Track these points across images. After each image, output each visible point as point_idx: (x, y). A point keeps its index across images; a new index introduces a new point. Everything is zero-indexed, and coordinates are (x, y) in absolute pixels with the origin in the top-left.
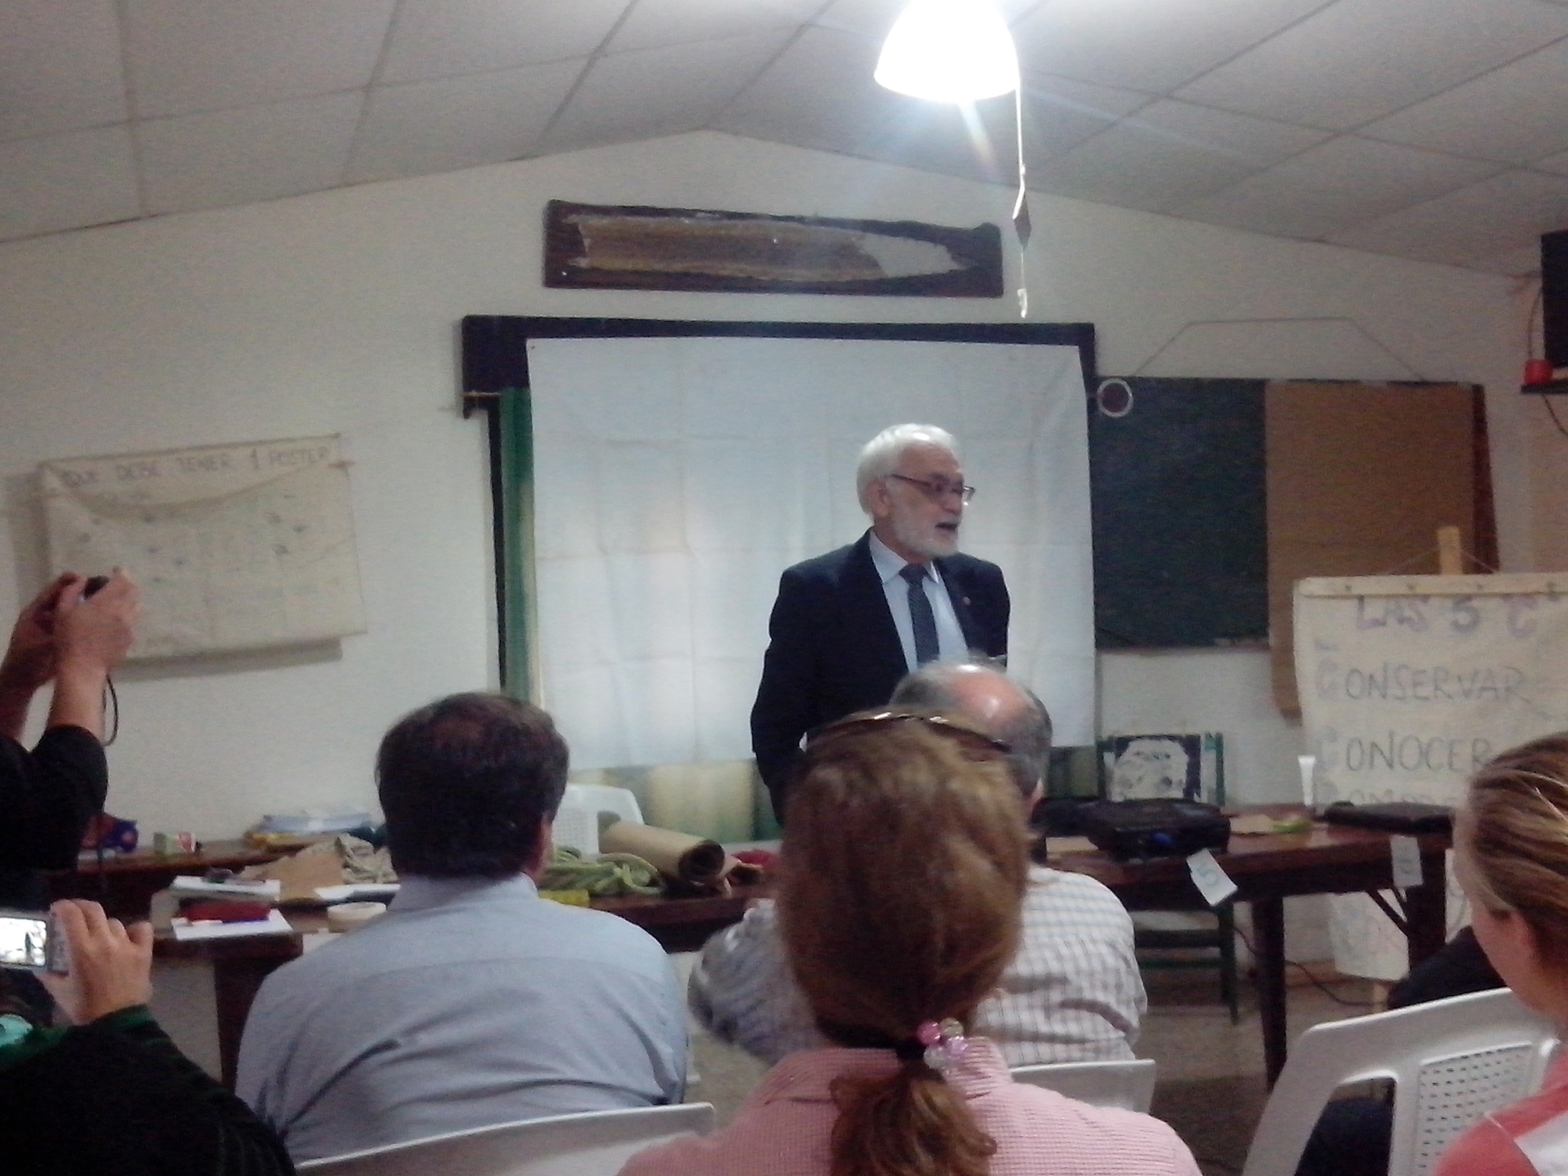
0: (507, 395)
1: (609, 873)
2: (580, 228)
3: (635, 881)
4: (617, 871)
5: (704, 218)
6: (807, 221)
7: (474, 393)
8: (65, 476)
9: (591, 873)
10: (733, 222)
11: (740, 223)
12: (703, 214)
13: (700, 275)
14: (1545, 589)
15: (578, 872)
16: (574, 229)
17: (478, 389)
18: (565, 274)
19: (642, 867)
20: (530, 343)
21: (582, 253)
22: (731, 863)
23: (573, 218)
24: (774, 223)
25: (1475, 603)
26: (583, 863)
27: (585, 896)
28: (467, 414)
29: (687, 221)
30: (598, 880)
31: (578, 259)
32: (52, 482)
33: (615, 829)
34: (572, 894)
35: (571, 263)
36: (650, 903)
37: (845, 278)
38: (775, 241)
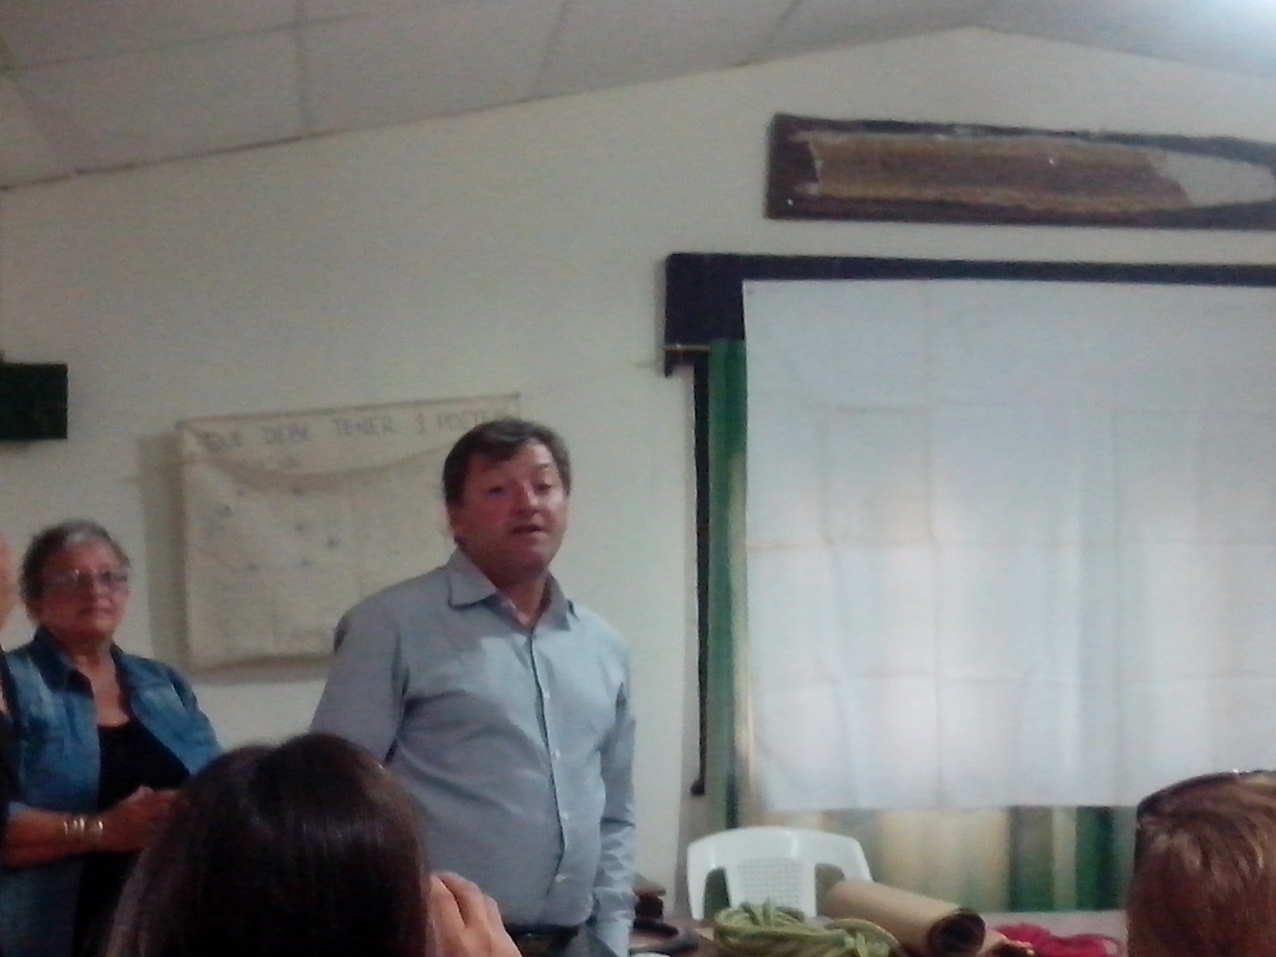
0: (718, 348)
1: (839, 943)
2: (811, 147)
3: (871, 954)
4: (850, 941)
5: (962, 134)
6: (1092, 136)
7: (679, 347)
8: (206, 439)
9: (817, 941)
11: (1007, 140)
16: (803, 147)
17: (684, 341)
19: (881, 938)
20: (747, 286)
21: (813, 178)
22: (993, 939)
23: (804, 136)
24: (1052, 140)
26: (806, 929)
28: (668, 371)
29: (942, 138)
30: (826, 951)
32: (191, 445)
33: (840, 889)
35: (798, 189)
37: (1138, 207)
38: (1052, 161)
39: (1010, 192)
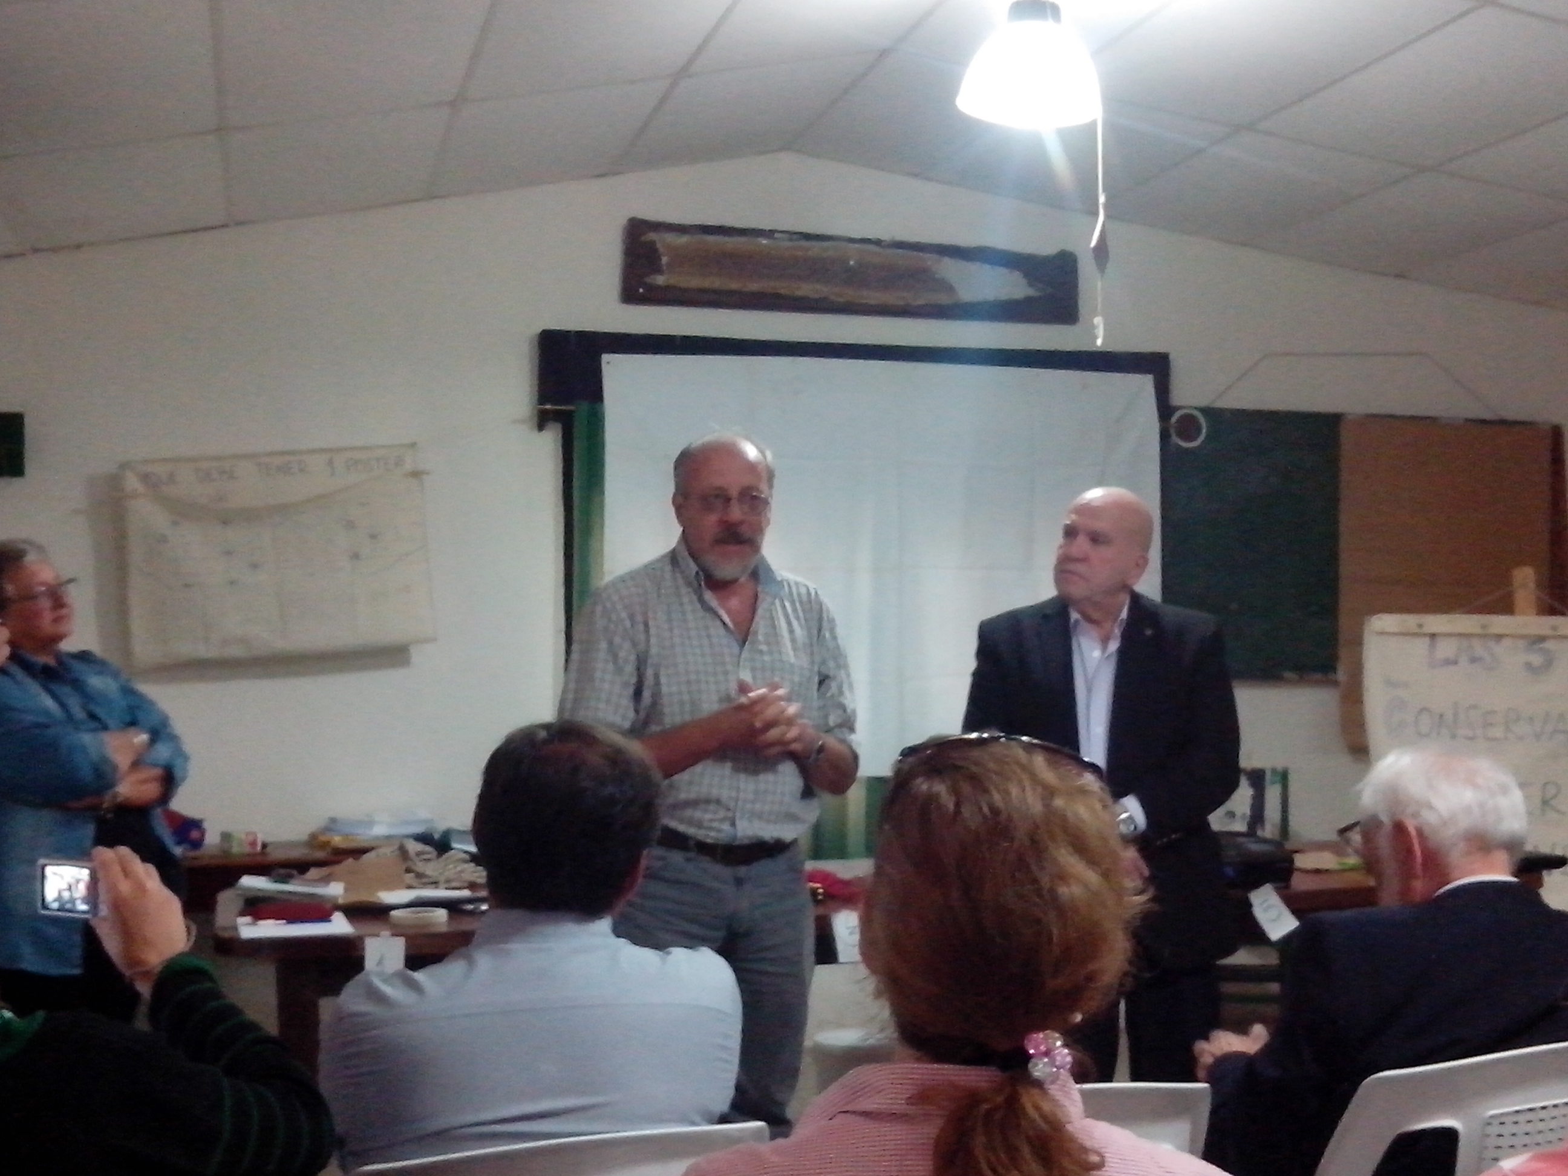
0: (581, 408)
2: (659, 245)
5: (781, 239)
6: (884, 243)
7: (548, 407)
8: (145, 477)
10: (810, 243)
11: (818, 245)
12: (780, 235)
13: (776, 296)
16: (652, 247)
17: (553, 402)
18: (641, 290)
20: (606, 358)
21: (658, 270)
23: (651, 236)
24: (850, 245)
25: (1549, 645)
28: (541, 427)
29: (765, 241)
31: (655, 276)
32: (133, 483)
35: (649, 280)
38: (852, 263)
39: (818, 287)
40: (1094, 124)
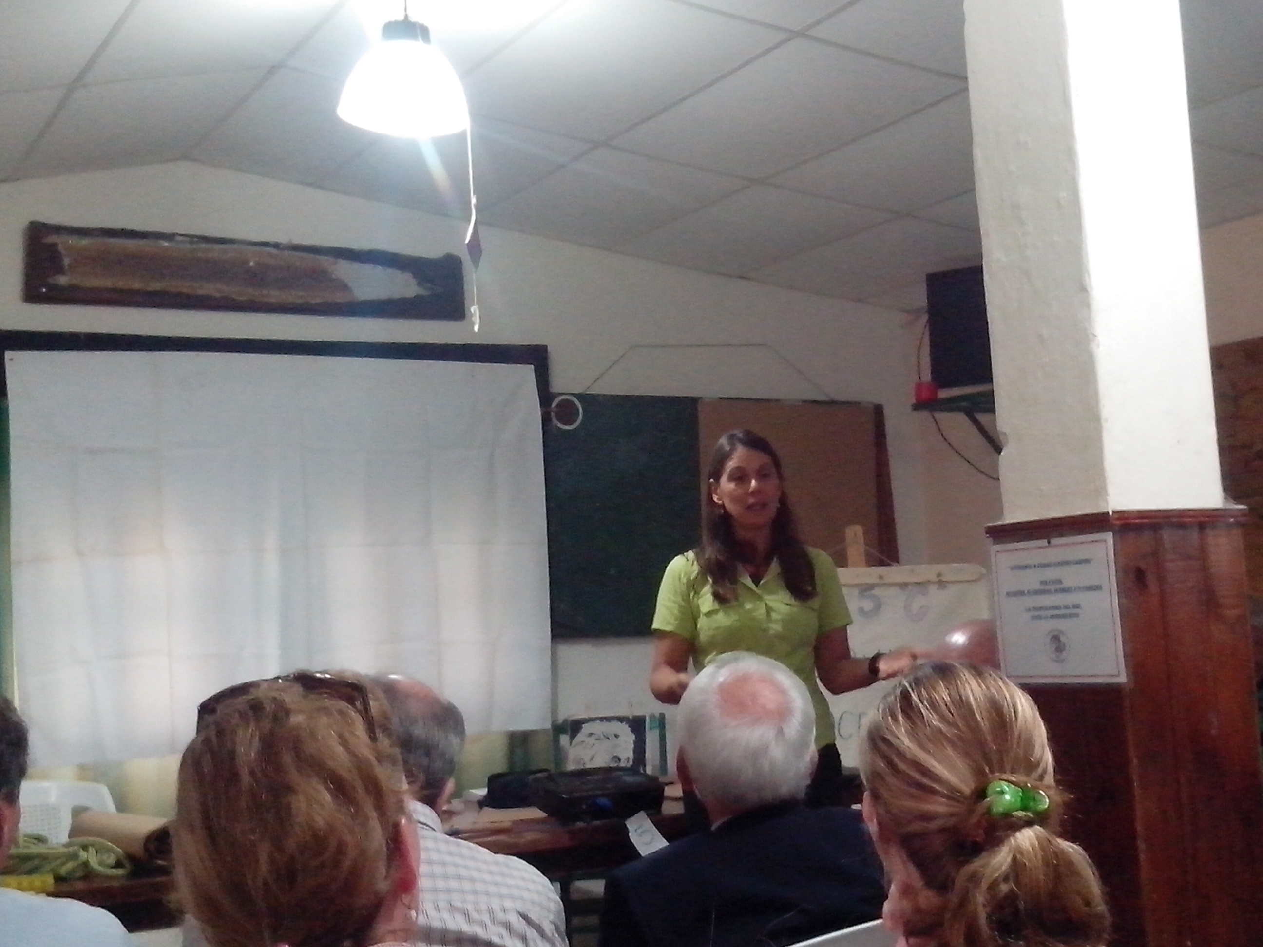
1: (74, 856)
2: (61, 248)
3: (101, 863)
4: (83, 855)
5: (181, 242)
6: (281, 246)
9: (57, 857)
10: (209, 246)
11: (217, 247)
12: (181, 238)
13: (179, 294)
14: (936, 579)
15: (44, 858)
16: (53, 247)
18: (44, 290)
19: (108, 850)
20: (8, 354)
21: (60, 271)
23: (53, 239)
24: (250, 247)
25: (876, 592)
26: (48, 848)
27: (50, 880)
29: (166, 244)
30: (64, 864)
31: (56, 277)
33: (86, 817)
34: (36, 880)
35: (51, 280)
36: (115, 884)
37: (318, 300)
38: (252, 264)
39: (219, 286)
40: (463, 135)
